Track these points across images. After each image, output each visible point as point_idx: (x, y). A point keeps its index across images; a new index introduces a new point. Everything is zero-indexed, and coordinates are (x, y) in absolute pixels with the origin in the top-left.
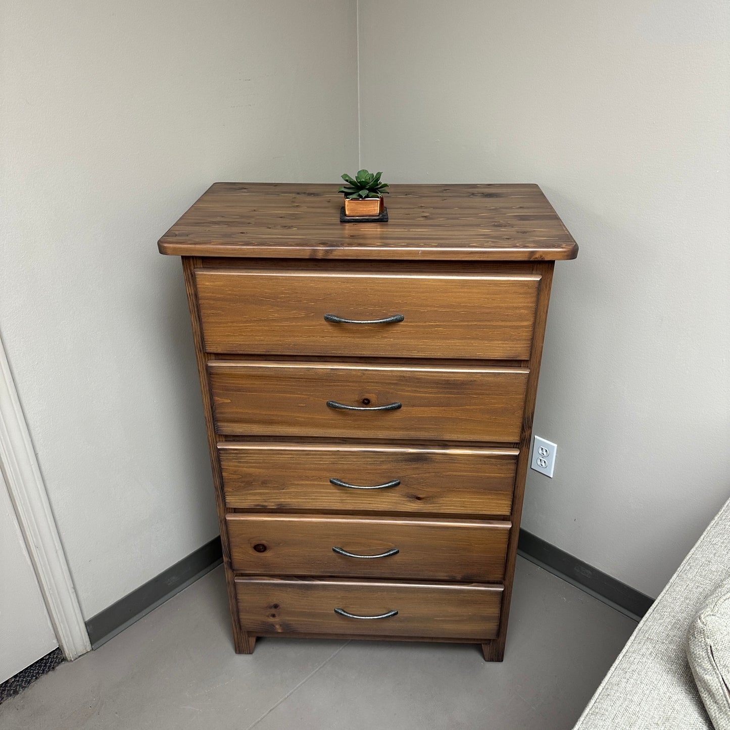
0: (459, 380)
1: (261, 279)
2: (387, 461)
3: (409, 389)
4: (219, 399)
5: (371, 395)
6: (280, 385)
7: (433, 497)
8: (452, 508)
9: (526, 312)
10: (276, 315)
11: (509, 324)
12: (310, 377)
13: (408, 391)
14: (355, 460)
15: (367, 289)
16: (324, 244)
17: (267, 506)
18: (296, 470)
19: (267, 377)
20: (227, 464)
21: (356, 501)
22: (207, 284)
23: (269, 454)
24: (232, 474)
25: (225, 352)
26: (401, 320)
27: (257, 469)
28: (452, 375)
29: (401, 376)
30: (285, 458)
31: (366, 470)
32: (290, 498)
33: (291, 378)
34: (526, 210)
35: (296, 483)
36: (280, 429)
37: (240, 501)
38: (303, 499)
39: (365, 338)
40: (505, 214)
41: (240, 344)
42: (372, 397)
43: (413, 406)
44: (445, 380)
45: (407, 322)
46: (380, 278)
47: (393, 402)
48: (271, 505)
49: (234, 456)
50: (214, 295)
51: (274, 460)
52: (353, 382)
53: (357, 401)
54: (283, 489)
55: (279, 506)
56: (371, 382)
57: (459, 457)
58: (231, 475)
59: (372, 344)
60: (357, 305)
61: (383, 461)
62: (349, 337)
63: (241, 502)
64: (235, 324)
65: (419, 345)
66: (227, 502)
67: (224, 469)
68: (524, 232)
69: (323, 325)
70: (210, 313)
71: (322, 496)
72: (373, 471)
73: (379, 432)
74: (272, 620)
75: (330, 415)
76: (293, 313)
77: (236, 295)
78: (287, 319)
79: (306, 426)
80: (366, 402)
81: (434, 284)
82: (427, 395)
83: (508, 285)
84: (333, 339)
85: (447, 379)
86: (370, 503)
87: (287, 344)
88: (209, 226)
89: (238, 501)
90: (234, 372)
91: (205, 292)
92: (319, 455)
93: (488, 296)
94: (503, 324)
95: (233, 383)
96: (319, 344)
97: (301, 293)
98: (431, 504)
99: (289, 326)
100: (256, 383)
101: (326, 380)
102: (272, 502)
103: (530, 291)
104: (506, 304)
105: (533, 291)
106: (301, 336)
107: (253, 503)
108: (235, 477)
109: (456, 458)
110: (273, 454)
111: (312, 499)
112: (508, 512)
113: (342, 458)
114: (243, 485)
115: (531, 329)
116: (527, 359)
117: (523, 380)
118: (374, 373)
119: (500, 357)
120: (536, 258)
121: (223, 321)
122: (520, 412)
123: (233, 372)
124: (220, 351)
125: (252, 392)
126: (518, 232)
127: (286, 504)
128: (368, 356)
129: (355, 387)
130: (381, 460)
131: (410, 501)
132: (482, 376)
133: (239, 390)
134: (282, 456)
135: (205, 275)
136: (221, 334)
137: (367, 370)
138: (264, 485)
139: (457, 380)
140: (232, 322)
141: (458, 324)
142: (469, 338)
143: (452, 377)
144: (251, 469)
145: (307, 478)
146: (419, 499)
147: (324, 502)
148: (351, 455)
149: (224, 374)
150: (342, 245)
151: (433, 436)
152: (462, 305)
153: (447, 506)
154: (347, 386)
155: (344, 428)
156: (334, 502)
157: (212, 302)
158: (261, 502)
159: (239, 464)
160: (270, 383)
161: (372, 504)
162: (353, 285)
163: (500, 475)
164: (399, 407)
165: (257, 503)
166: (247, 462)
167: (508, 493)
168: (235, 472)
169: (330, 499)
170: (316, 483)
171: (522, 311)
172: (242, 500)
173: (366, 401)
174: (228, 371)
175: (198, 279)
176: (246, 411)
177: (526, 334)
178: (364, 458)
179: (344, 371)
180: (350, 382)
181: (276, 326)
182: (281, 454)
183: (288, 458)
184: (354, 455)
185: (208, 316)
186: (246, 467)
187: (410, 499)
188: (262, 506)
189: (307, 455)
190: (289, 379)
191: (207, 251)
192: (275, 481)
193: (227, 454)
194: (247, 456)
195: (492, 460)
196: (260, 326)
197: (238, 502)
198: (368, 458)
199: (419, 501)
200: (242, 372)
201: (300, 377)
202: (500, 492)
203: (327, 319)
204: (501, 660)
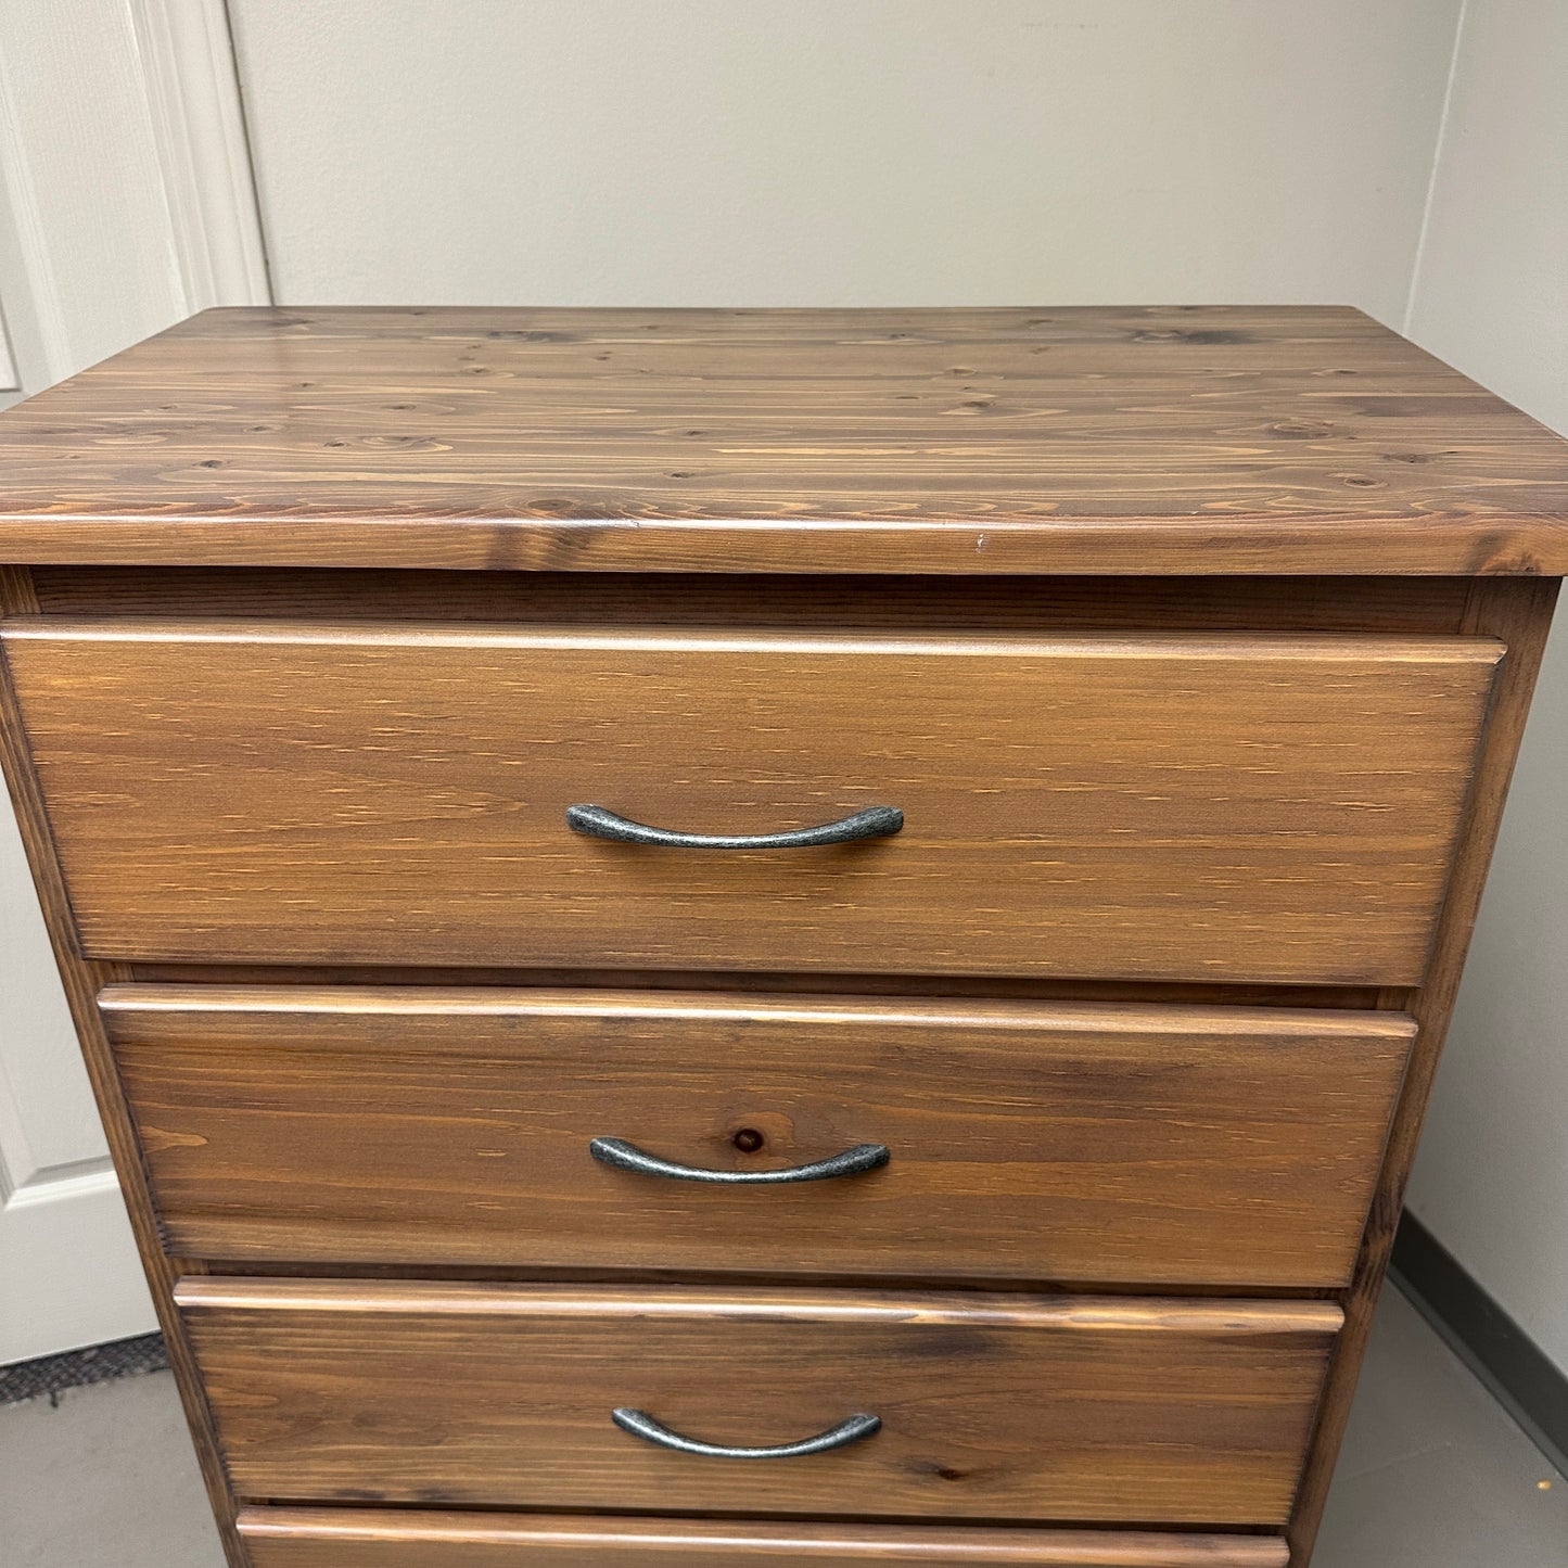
0: (1122, 1064)
1: (285, 659)
2: (832, 1352)
3: (920, 1095)
4: (159, 1133)
5: (767, 1116)
6: (397, 1081)
7: (1002, 1470)
8: (1076, 1503)
9: (1427, 796)
10: (364, 810)
11: (1347, 843)
12: (519, 1051)
13: (912, 1102)
14: (705, 1348)
15: (745, 700)
16: (554, 506)
17: (382, 1495)
18: (484, 1383)
19: (342, 1052)
20: (218, 1357)
21: (715, 1484)
22: (58, 682)
23: (372, 1327)
24: (240, 1391)
25: (165, 957)
26: (889, 830)
27: (332, 1377)
28: (1097, 1042)
29: (887, 1047)
30: (436, 1340)
31: (748, 1382)
32: (467, 1472)
33: (444, 1055)
34: (1369, 382)
35: (485, 1421)
36: (408, 1242)
37: (284, 1477)
38: (514, 1474)
39: (741, 897)
40: (1296, 394)
41: (222, 929)
42: (771, 1123)
43: (937, 1156)
44: (1067, 1063)
45: (914, 836)
46: (803, 655)
47: (855, 1141)
48: (398, 1492)
49: (243, 1334)
50: (94, 729)
51: (396, 1347)
52: (693, 1068)
53: (712, 1139)
54: (438, 1443)
55: (428, 1496)
56: (765, 1069)
57: (1112, 1340)
58: (237, 1395)
59: (769, 923)
60: (704, 768)
61: (814, 1353)
62: (675, 897)
63: (284, 1482)
64: (192, 849)
65: (963, 927)
66: (233, 1481)
67: (211, 1374)
68: (1413, 459)
69: (562, 849)
70: (84, 805)
71: (587, 1467)
72: (778, 1386)
73: (801, 1250)
75: (608, 1191)
76: (437, 802)
77: (187, 729)
78: (406, 827)
79: (510, 1230)
80: (748, 1143)
81: (1033, 678)
82: (992, 1117)
83: (1361, 684)
84: (608, 904)
85: (1072, 1057)
86: (764, 1490)
87: (416, 925)
88: (87, 442)
89: (274, 1477)
90: (206, 1036)
91: (52, 717)
92: (568, 1331)
93: (1266, 730)
94: (1326, 843)
95: (211, 1077)
96: (549, 925)
97: (467, 718)
98: (993, 1492)
99: (419, 854)
100: (304, 1073)
101: (582, 1060)
102: (399, 1483)
103: (1453, 708)
104: (1343, 766)
105: (1466, 708)
106: (474, 894)
107: (333, 1486)
108: (254, 1400)
109: (1099, 1343)
110: (392, 1327)
111: (548, 1475)
112: (1281, 1514)
113: (659, 1342)
114: (285, 1426)
115: (1440, 863)
116: (1411, 984)
117: (1390, 1063)
118: (779, 1033)
119: (1301, 977)
120: (1504, 566)
121: (138, 834)
122: (1364, 1184)
123: (204, 1033)
124: (140, 952)
125: (287, 1109)
126: (1387, 457)
127: (450, 1491)
128: (752, 968)
129: (704, 1086)
130: (809, 1348)
131: (916, 1483)
132: (1219, 1048)
133: (236, 1101)
134: (422, 1335)
135: (44, 643)
136: (138, 889)
137: (748, 1023)
138: (366, 1428)
139: (1116, 1062)
140: (180, 841)
141: (1131, 844)
142: (1176, 902)
143: (1096, 1052)
144: (311, 1376)
145: (526, 1407)
146: (949, 1475)
147: (592, 1484)
148: (692, 1332)
149: (168, 1042)
150: (633, 512)
151: (1011, 1265)
152: (1153, 766)
153: (1054, 1498)
154: (668, 1082)
155: (659, 1235)
156: (632, 1486)
157: (86, 759)
158: (361, 1482)
159: (262, 1360)
160: (359, 1074)
161: (774, 1490)
162: (682, 683)
163: (1262, 1398)
164: (881, 1162)
165: (349, 1486)
166: (294, 1355)
167: (1287, 1455)
168: (252, 1387)
169: (616, 1476)
170: (559, 1423)
171: (1411, 793)
172: (288, 1474)
173: (746, 1139)
174: (181, 1031)
175: (16, 665)
176: (272, 1177)
177: (1421, 885)
178: (743, 1341)
179: (657, 1026)
180: (682, 1068)
181: (366, 854)
182: (422, 1328)
183: (450, 1340)
184: (702, 1332)
185: (78, 817)
186: (292, 1370)
187: (921, 1477)
188: (364, 1494)
189: (520, 1330)
190: (435, 1060)
191: (34, 542)
192: (406, 1417)
193: (213, 1324)
194: (291, 1335)
195: (1237, 1349)
196: (300, 856)
197: (277, 1482)
198: (756, 1341)
199: (954, 1483)
200: (243, 1033)
201: (479, 1050)
202: (1257, 1453)
203: (578, 825)
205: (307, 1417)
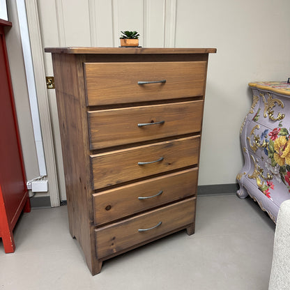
0: (183, 107)
2: (159, 149)
3: (167, 114)
4: (93, 130)
5: (154, 119)
7: (174, 162)
17: (112, 184)
20: (95, 165)
22: (90, 69)
28: (181, 105)
32: (122, 177)
35: (125, 168)
38: (127, 176)
43: (169, 121)
45: (167, 83)
48: (114, 183)
49: (99, 160)
50: (93, 75)
51: (116, 158)
53: (149, 122)
54: (119, 173)
55: (117, 183)
56: (155, 112)
58: (97, 171)
65: (171, 93)
66: (94, 187)
67: (93, 168)
70: (91, 85)
74: (112, 247)
75: (139, 131)
78: (123, 85)
82: (173, 116)
83: (198, 65)
89: (99, 185)
91: (89, 74)
95: (100, 121)
97: (130, 72)
98: (174, 165)
101: (138, 114)
102: (114, 181)
106: (129, 93)
109: (182, 142)
112: (197, 162)
113: (143, 151)
114: (102, 175)
116: (203, 96)
117: (202, 104)
121: (96, 88)
122: (201, 118)
124: (95, 104)
127: (120, 181)
129: (148, 115)
131: (166, 166)
135: (89, 65)
136: (95, 95)
138: (111, 173)
140: (101, 89)
144: (106, 166)
145: (129, 165)
146: (170, 164)
149: (96, 117)
152: (185, 74)
155: (143, 136)
157: (91, 79)
159: (101, 164)
163: (195, 146)
164: (164, 122)
165: (108, 183)
166: (104, 162)
175: (86, 67)
176: (105, 135)
178: (151, 149)
179: (144, 108)
183: (122, 156)
203: (139, 84)
204: (194, 233)
205: (104, 173)
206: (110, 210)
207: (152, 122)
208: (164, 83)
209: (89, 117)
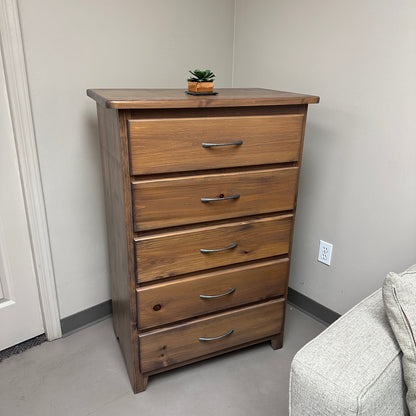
0: (267, 177)
2: (231, 232)
3: (243, 185)
4: (138, 206)
7: (253, 250)
9: (298, 134)
14: (214, 235)
17: (163, 277)
20: (140, 251)
21: (214, 262)
22: (137, 128)
25: (145, 174)
26: (241, 143)
28: (264, 174)
29: (240, 178)
32: (178, 268)
35: (181, 256)
38: (185, 266)
41: (154, 167)
42: (225, 193)
43: (246, 195)
45: (244, 144)
48: (166, 275)
49: (145, 245)
50: (140, 135)
51: (170, 243)
52: (215, 184)
53: (217, 197)
54: (173, 262)
55: (171, 275)
56: (225, 184)
58: (142, 259)
65: (249, 158)
66: (138, 279)
67: (138, 255)
69: (201, 150)
71: (195, 263)
73: (228, 214)
74: (161, 358)
75: (203, 208)
82: (252, 188)
85: (262, 176)
86: (221, 261)
89: (145, 277)
90: (149, 187)
91: (134, 134)
94: (288, 141)
95: (148, 194)
96: (198, 163)
99: (183, 152)
100: (162, 192)
101: (201, 185)
102: (166, 273)
104: (289, 131)
106: (189, 158)
107: (155, 276)
108: (145, 260)
109: (265, 223)
111: (190, 266)
113: (208, 235)
114: (149, 264)
115: (299, 143)
116: (297, 161)
118: (227, 177)
119: (286, 161)
121: (144, 152)
122: (294, 191)
127: (174, 273)
129: (216, 187)
130: (228, 232)
134: (174, 240)
137: (223, 176)
138: (162, 262)
140: (150, 153)
144: (156, 252)
145: (188, 252)
147: (196, 266)
149: (143, 189)
152: (270, 132)
156: (202, 265)
157: (138, 140)
158: (160, 274)
159: (148, 250)
163: (284, 230)
164: (239, 197)
165: (158, 276)
166: (153, 248)
168: (145, 257)
169: (200, 263)
170: (192, 254)
174: (145, 186)
176: (155, 212)
177: (298, 146)
178: (220, 232)
179: (210, 178)
183: (178, 240)
184: (214, 232)
185: (136, 150)
186: (152, 252)
187: (242, 254)
193: (141, 244)
194: (154, 244)
196: (166, 154)
199: (247, 254)
203: (204, 146)
204: (281, 347)
205: (153, 262)
206: (161, 311)
207: (222, 196)
208: (239, 145)
209: (133, 189)
